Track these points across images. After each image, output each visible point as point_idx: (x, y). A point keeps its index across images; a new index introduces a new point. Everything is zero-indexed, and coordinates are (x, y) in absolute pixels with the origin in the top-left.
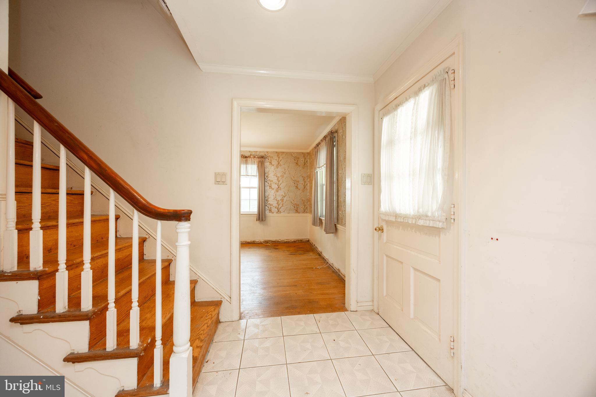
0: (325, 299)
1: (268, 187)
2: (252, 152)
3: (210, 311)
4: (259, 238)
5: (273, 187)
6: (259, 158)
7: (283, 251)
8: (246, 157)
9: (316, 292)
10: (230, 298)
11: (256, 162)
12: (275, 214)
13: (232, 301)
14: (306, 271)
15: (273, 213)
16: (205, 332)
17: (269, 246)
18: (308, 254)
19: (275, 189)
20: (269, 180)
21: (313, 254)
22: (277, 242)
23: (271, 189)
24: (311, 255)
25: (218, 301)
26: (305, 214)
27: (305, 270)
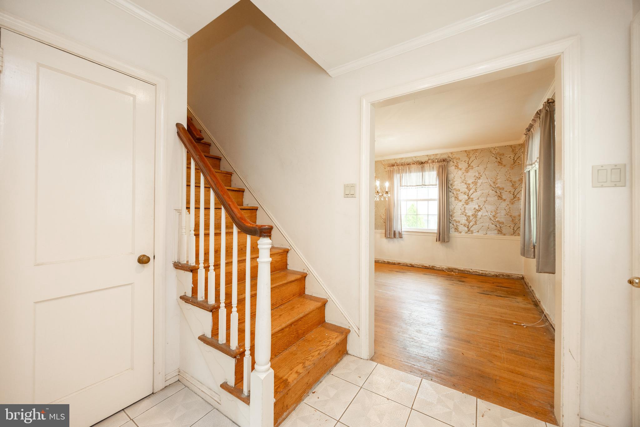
0: (514, 381)
1: (453, 199)
2: (430, 156)
3: (332, 338)
4: (439, 264)
5: (460, 198)
6: (439, 162)
7: (471, 286)
8: (422, 163)
9: (499, 364)
10: (358, 329)
11: (435, 168)
12: (463, 233)
13: (360, 333)
14: (498, 324)
15: (460, 232)
16: (313, 359)
17: (452, 275)
18: (513, 298)
19: (464, 200)
20: (455, 189)
21: (524, 300)
22: (466, 272)
23: (457, 201)
24: (520, 302)
25: (345, 329)
26: (515, 237)
27: (494, 322)
